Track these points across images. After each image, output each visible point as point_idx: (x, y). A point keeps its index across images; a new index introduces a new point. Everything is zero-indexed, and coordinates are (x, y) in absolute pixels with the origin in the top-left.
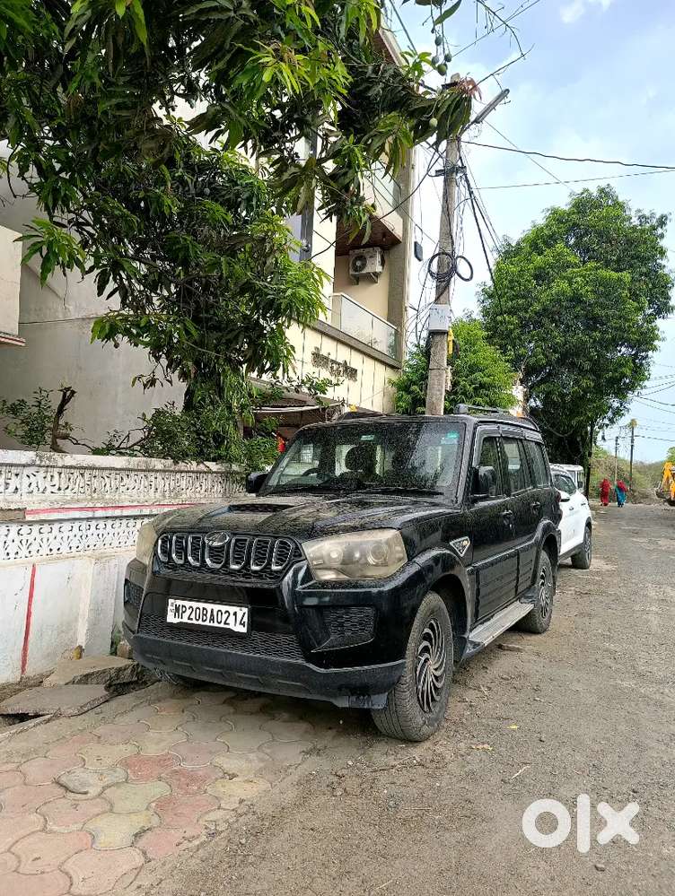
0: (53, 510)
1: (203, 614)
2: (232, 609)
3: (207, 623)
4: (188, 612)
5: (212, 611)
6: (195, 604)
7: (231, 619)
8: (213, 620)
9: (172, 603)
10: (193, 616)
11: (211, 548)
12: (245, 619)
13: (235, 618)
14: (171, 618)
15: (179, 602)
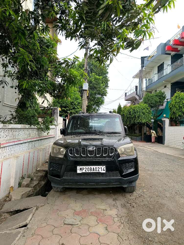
0: (7, 143)
1: (90, 169)
2: (100, 167)
3: (92, 171)
4: (85, 169)
5: (93, 168)
6: (87, 167)
7: (100, 170)
8: (94, 170)
9: (78, 168)
10: (87, 170)
11: (89, 151)
12: (105, 169)
13: (102, 169)
14: (79, 172)
15: (81, 167)
